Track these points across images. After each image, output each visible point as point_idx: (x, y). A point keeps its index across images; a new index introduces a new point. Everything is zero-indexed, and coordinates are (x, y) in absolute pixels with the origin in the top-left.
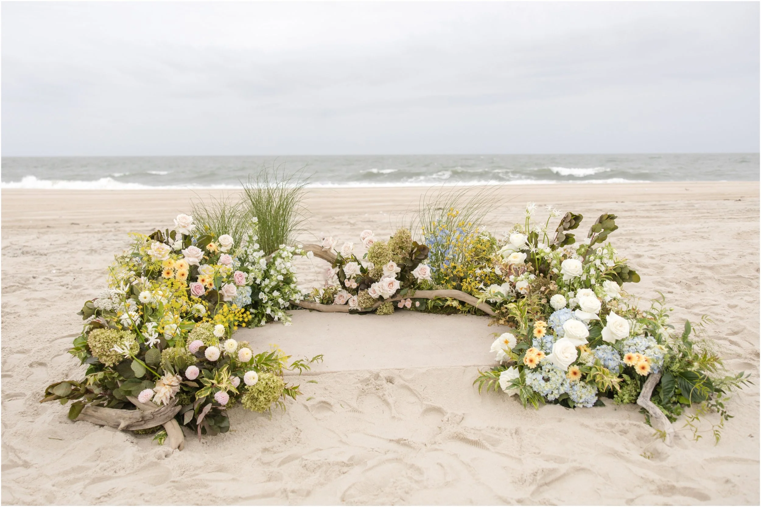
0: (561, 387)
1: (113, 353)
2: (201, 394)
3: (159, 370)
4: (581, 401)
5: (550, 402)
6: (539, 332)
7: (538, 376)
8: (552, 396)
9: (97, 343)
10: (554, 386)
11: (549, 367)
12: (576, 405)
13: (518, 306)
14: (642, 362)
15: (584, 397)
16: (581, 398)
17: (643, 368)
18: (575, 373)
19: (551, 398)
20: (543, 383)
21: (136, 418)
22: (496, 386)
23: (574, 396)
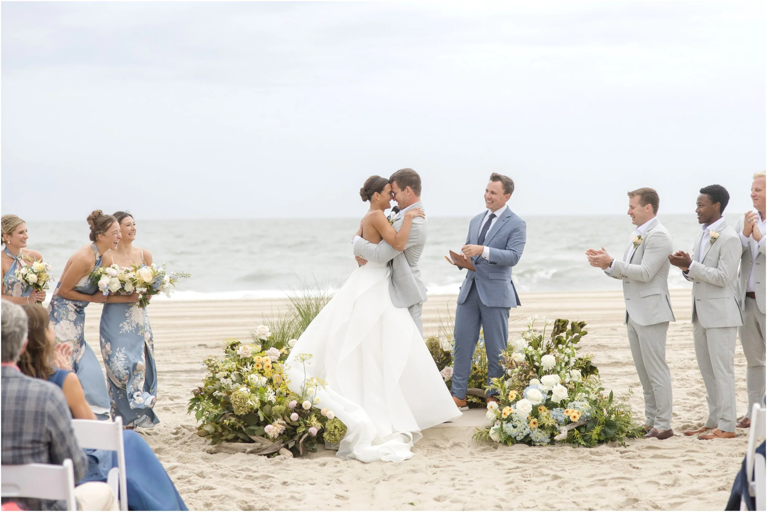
0: (524, 431)
1: (247, 405)
2: (300, 430)
3: (271, 419)
4: (538, 441)
5: (518, 442)
6: (512, 397)
7: (510, 425)
8: (519, 437)
9: (237, 399)
10: (519, 430)
11: (517, 419)
12: (535, 444)
13: (499, 381)
14: (575, 414)
15: (540, 438)
16: (538, 438)
17: (575, 417)
18: (534, 423)
19: (518, 438)
20: (512, 428)
21: (257, 447)
22: (487, 438)
23: (533, 436)
